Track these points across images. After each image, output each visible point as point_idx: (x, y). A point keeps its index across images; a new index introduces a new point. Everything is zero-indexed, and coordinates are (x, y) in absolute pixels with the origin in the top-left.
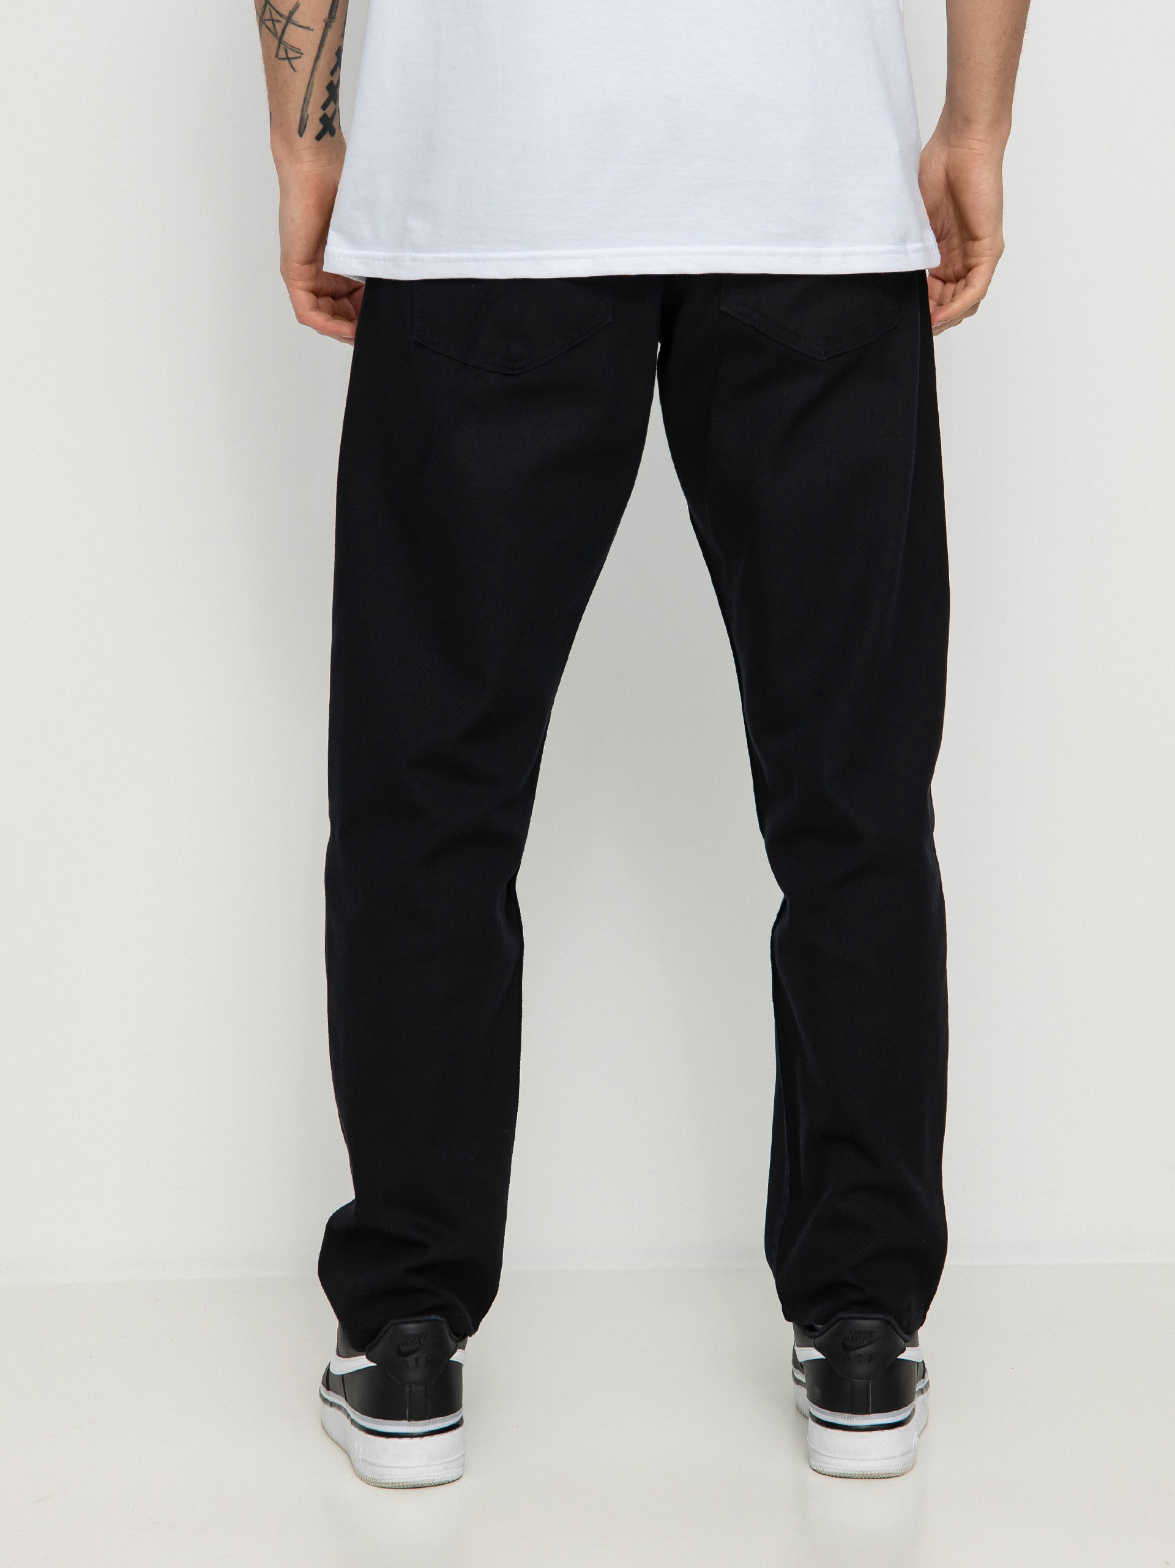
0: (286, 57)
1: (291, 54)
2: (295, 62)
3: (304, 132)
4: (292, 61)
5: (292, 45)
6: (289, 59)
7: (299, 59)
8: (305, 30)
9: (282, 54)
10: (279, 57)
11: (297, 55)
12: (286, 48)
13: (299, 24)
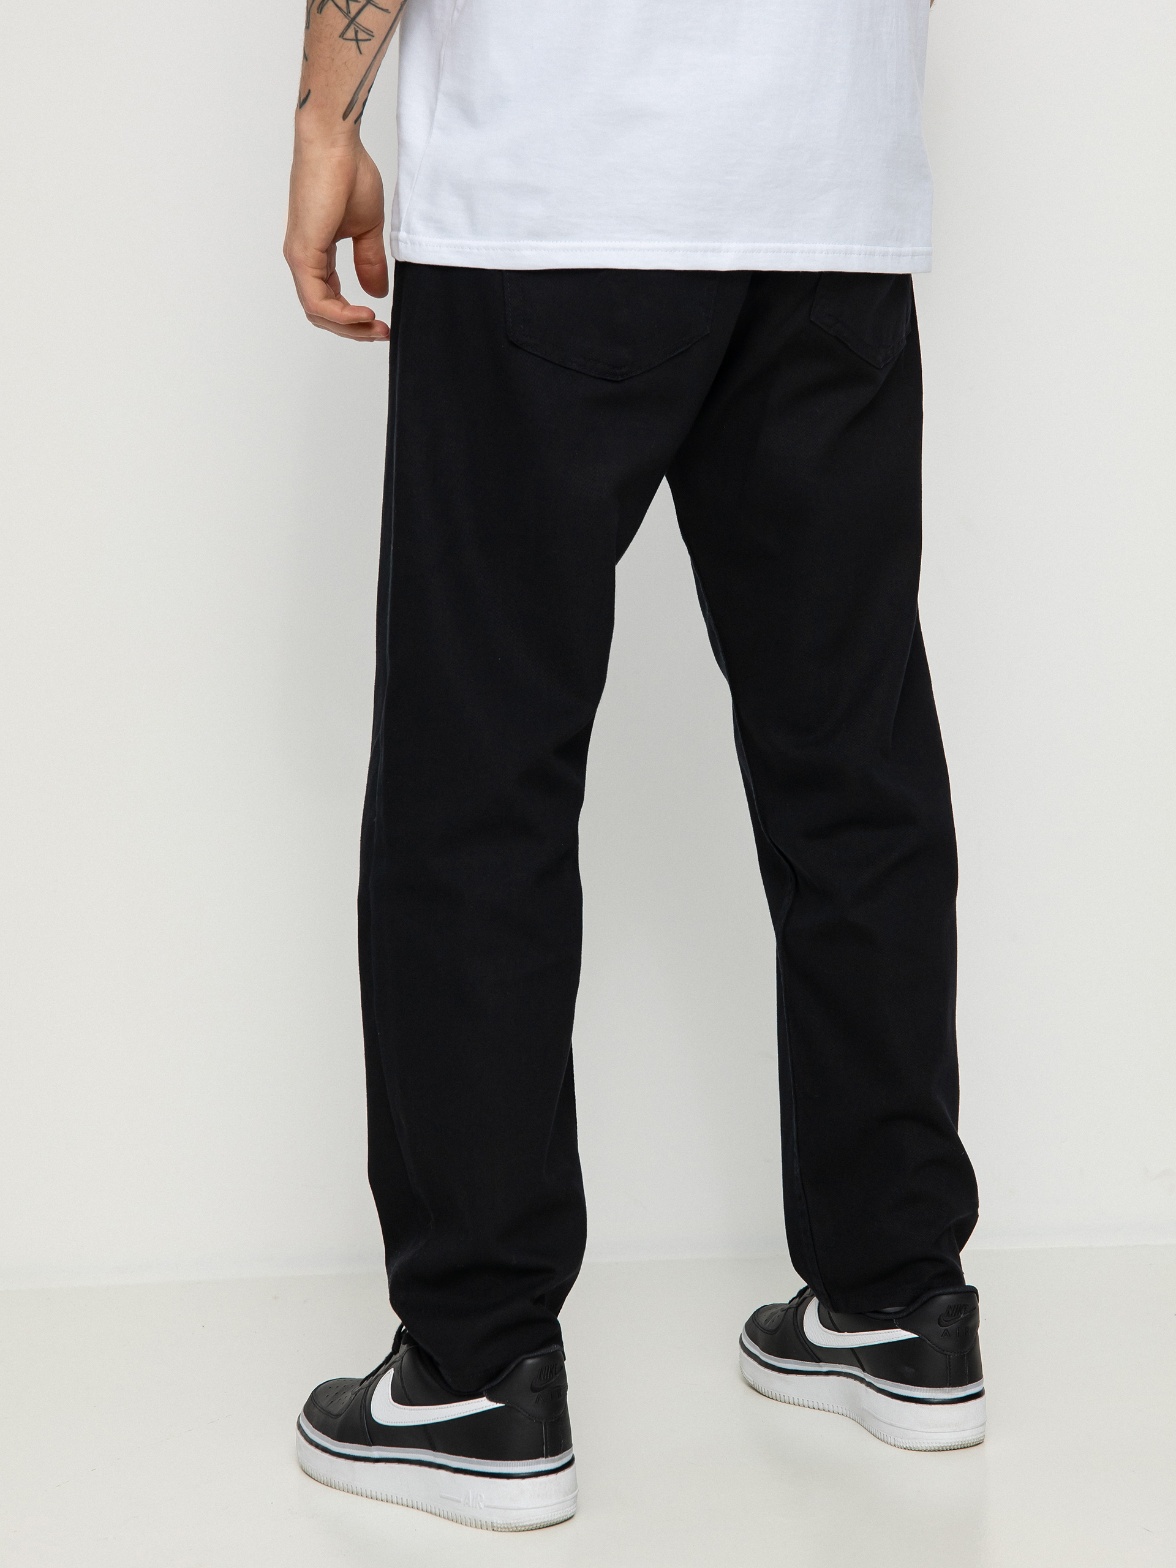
0: (355, 38)
1: (361, 35)
2: (362, 45)
3: (348, 115)
4: (360, 43)
5: (366, 27)
6: (357, 40)
7: (368, 42)
8: (383, 12)
9: (350, 34)
10: (344, 37)
11: (367, 37)
12: (357, 29)
13: (381, 6)
